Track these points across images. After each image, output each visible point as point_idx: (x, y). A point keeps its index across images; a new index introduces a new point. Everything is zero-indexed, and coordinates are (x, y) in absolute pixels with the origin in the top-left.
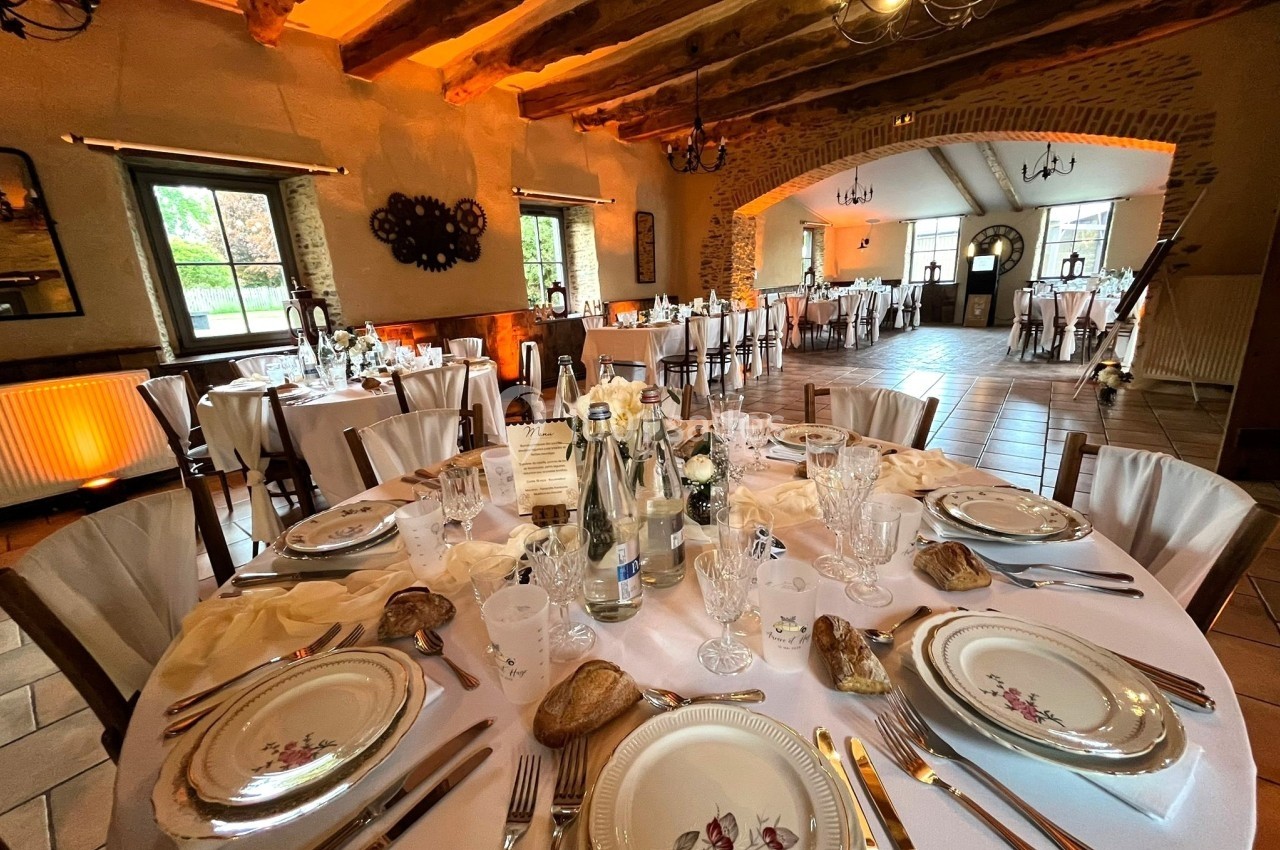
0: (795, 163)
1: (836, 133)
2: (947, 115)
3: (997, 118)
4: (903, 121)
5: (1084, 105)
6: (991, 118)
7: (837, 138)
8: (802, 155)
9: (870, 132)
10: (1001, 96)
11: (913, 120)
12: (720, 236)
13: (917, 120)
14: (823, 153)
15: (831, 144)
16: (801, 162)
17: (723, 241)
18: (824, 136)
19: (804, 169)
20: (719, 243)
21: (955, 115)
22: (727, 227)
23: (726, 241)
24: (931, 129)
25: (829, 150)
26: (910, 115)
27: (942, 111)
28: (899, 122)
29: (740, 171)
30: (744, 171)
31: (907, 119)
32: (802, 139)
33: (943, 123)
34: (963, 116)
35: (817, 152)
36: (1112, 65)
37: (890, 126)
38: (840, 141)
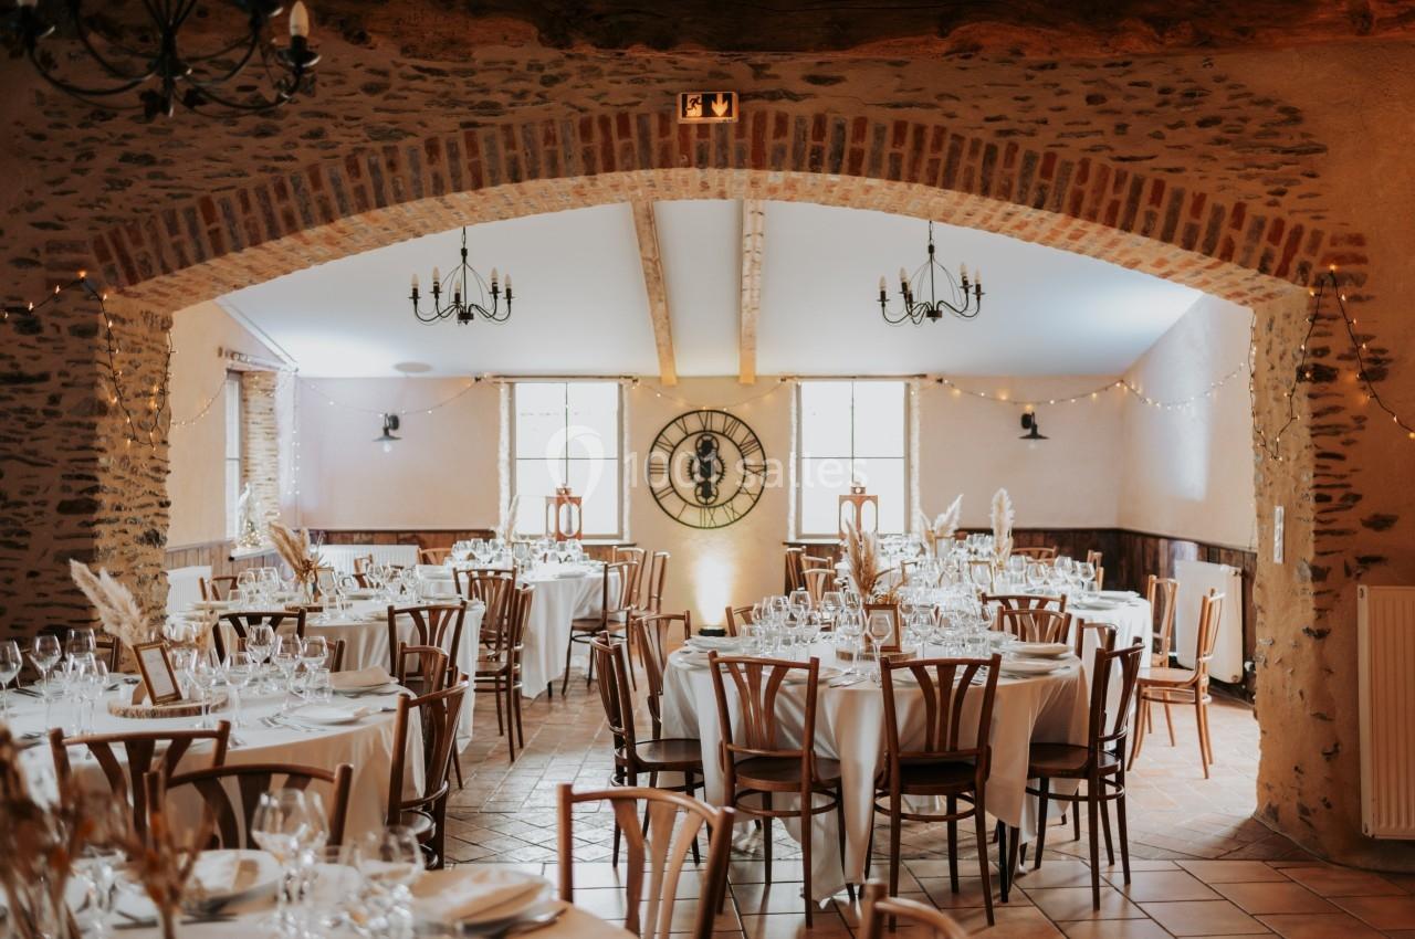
0: (353, 168)
1: (495, 105)
2: (820, 121)
3: (943, 156)
4: (708, 112)
5: (1126, 165)
6: (927, 155)
7: (501, 120)
8: (377, 146)
9: (604, 122)
10: (950, 105)
11: (734, 117)
12: (44, 377)
13: (742, 116)
14: (454, 156)
15: (481, 133)
16: (374, 169)
17: (54, 400)
18: (455, 103)
19: (388, 189)
20: (38, 402)
21: (840, 128)
22: (75, 345)
23: (69, 401)
24: (781, 151)
25: (472, 147)
26: (727, 98)
27: (806, 109)
28: (695, 113)
29: (126, 158)
30: (148, 160)
31: (719, 108)
32: (377, 99)
33: (810, 143)
34: (860, 133)
35: (432, 147)
36: (1163, 91)
37: (665, 119)
38: (507, 128)
